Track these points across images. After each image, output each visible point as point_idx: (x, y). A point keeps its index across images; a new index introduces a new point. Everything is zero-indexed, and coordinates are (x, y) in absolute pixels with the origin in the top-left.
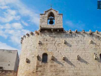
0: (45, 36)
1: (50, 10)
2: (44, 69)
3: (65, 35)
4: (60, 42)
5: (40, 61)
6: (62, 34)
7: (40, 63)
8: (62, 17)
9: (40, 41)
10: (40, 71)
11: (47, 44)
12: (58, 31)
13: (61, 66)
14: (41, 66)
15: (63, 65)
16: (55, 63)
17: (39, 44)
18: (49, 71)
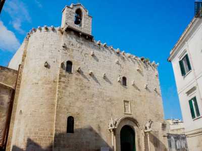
0: (70, 38)
1: (79, 5)
2: (68, 80)
3: (92, 45)
4: (87, 53)
5: (64, 69)
6: (90, 42)
7: (64, 72)
8: (91, 21)
9: (65, 44)
10: (64, 82)
11: (73, 50)
12: (87, 37)
13: (87, 81)
14: (65, 76)
15: (89, 81)
16: (81, 76)
17: (64, 47)
18: (73, 84)
